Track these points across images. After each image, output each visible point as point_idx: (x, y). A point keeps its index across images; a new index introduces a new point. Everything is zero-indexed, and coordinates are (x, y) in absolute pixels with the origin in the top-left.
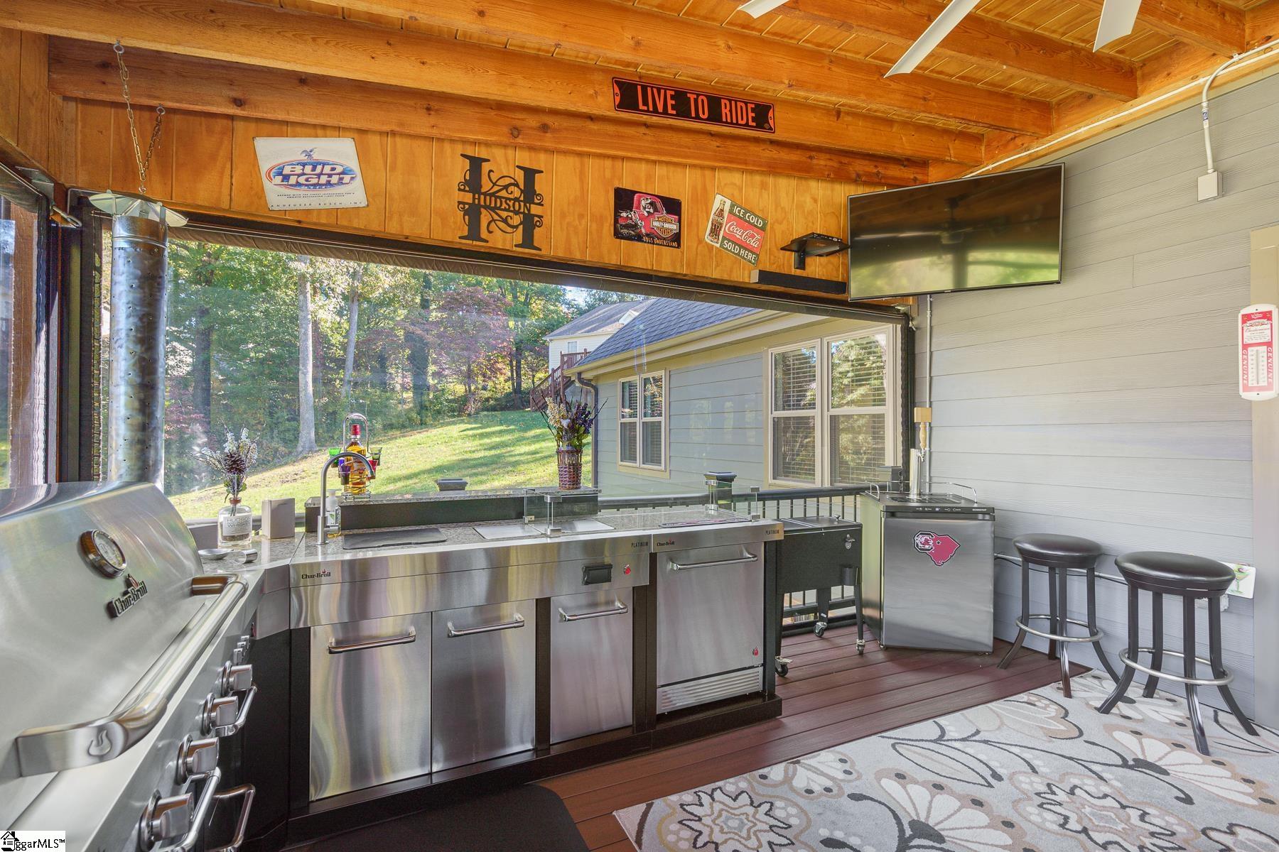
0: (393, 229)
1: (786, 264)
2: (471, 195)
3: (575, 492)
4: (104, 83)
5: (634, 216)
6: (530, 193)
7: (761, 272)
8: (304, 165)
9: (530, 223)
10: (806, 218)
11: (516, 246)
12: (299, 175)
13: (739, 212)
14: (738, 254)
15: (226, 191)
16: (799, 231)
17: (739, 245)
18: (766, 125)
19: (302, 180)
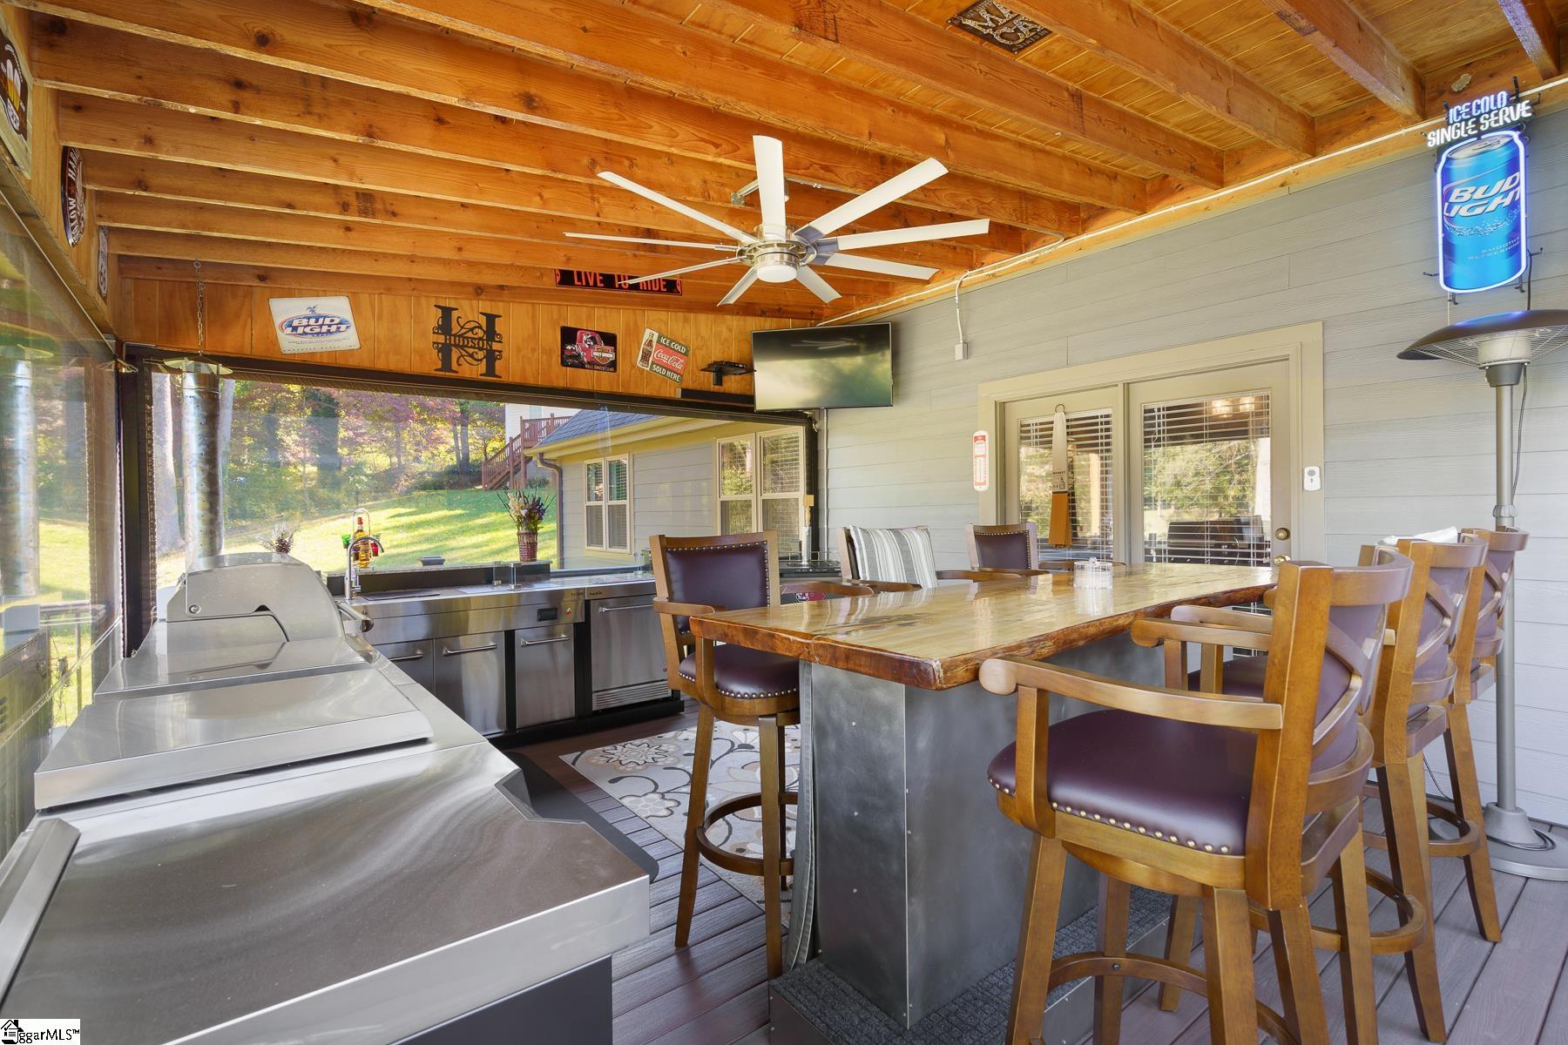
0: (381, 365)
1: (707, 382)
2: (443, 337)
3: (533, 563)
4: (159, 268)
5: (577, 348)
6: (491, 333)
7: (683, 390)
8: (309, 318)
9: (492, 357)
10: (723, 344)
11: (481, 375)
12: (305, 327)
13: (665, 341)
14: (665, 375)
15: (247, 340)
16: (716, 355)
17: (665, 368)
18: (675, 291)
19: (307, 330)
